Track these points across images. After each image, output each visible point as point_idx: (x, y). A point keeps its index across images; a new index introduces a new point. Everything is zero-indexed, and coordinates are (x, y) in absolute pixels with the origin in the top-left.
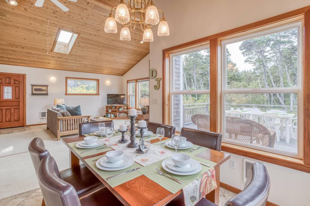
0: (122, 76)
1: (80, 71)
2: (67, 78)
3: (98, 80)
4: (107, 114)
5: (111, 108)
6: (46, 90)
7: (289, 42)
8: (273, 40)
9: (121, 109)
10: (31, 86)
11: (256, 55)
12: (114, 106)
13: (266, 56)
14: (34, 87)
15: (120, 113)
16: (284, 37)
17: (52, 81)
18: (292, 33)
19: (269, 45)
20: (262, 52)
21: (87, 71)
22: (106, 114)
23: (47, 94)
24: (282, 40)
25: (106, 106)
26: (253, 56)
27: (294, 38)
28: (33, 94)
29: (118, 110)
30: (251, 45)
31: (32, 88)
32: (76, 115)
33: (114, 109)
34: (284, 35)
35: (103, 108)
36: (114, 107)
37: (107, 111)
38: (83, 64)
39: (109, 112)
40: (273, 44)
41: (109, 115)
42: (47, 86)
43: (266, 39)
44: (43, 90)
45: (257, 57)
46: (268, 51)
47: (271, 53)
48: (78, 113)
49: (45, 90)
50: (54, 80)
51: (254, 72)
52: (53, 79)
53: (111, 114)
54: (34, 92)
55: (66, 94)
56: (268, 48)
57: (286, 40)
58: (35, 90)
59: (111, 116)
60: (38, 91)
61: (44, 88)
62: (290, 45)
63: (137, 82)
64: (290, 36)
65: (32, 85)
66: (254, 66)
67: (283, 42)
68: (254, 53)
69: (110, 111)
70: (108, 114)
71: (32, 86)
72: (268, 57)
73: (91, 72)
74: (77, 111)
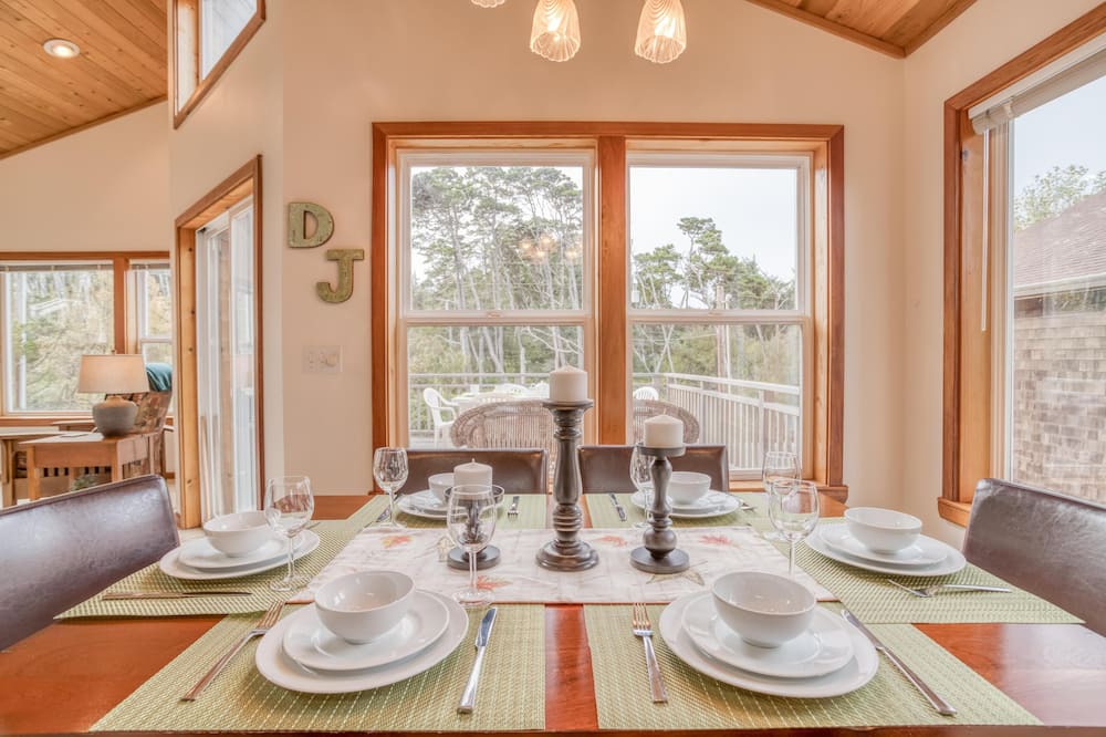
7: (514, 210)
8: (480, 196)
11: (437, 229)
13: (462, 238)
16: (505, 193)
18: (519, 188)
19: (468, 209)
20: (452, 223)
24: (501, 200)
26: (431, 233)
27: (524, 201)
30: (427, 198)
34: (504, 187)
40: (479, 207)
43: (464, 187)
45: (438, 235)
46: (468, 224)
47: (472, 232)
51: (428, 281)
56: (467, 217)
57: (507, 202)
62: (515, 217)
64: (515, 196)
66: (426, 262)
67: (501, 208)
68: (433, 223)
72: (464, 241)
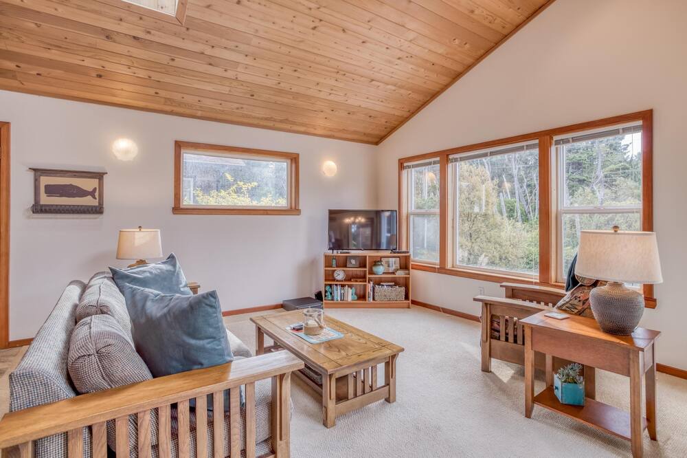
0: (377, 143)
1: (229, 118)
2: (179, 146)
3: (294, 159)
4: (328, 288)
5: (344, 264)
6: (98, 193)
9: (380, 270)
10: (31, 175)
12: (354, 257)
14: (45, 181)
15: (378, 282)
17: (120, 157)
21: (256, 122)
22: (326, 285)
23: (98, 210)
25: (327, 257)
28: (38, 209)
29: (371, 272)
31: (36, 181)
32: (189, 363)
33: (354, 269)
35: (313, 263)
36: (353, 262)
37: (329, 277)
38: (243, 83)
39: (334, 280)
41: (338, 292)
42: (99, 176)
44: (82, 193)
48: (202, 349)
49: (92, 194)
50: (126, 152)
52: (124, 147)
53: (343, 286)
54: (45, 200)
55: (177, 209)
58: (51, 190)
59: (342, 296)
60: (61, 196)
61: (88, 184)
63: (448, 160)
65: (35, 170)
69: (340, 275)
70: (331, 285)
71: (38, 172)
73: (271, 124)
74: (194, 337)
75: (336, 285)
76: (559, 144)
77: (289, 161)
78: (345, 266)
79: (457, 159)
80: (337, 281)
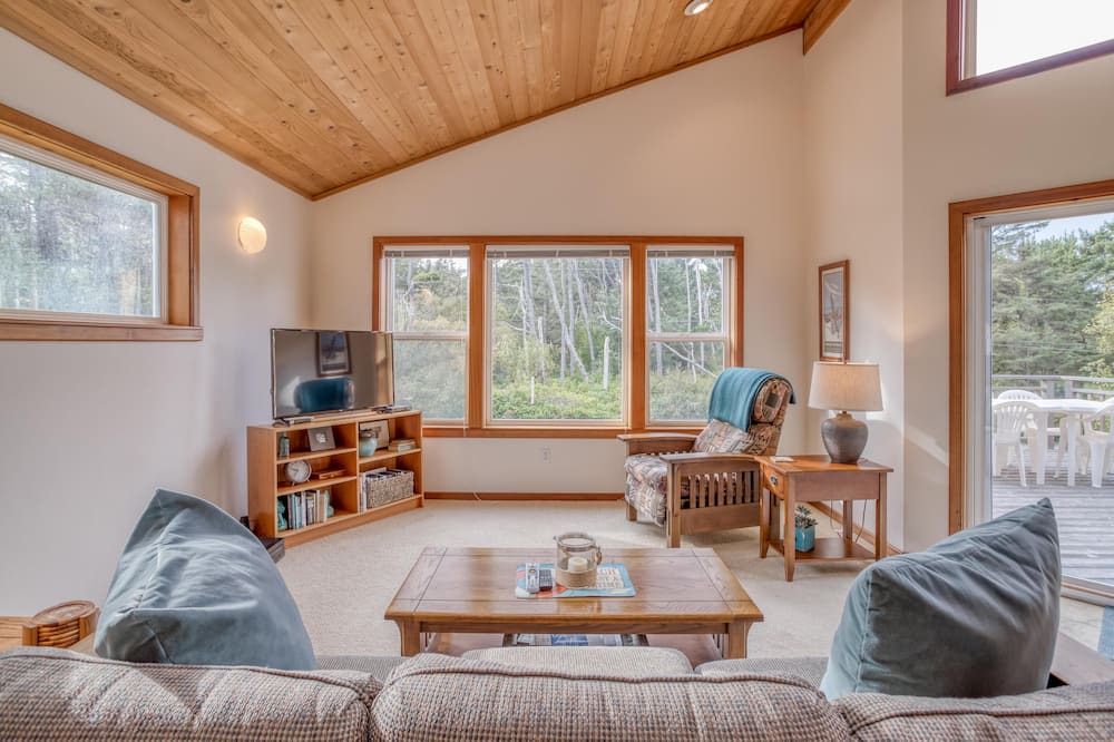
0: (314, 197)
9: (371, 446)
12: (322, 429)
22: (277, 500)
36: (321, 438)
41: (300, 509)
53: (311, 493)
63: (485, 253)
69: (299, 470)
70: (284, 498)
75: (299, 494)
76: (654, 256)
77: (164, 202)
78: (307, 449)
79: (502, 253)
80: (296, 484)
